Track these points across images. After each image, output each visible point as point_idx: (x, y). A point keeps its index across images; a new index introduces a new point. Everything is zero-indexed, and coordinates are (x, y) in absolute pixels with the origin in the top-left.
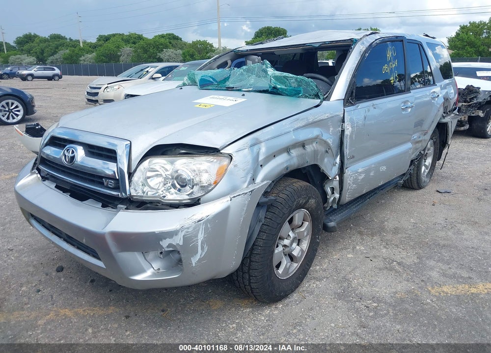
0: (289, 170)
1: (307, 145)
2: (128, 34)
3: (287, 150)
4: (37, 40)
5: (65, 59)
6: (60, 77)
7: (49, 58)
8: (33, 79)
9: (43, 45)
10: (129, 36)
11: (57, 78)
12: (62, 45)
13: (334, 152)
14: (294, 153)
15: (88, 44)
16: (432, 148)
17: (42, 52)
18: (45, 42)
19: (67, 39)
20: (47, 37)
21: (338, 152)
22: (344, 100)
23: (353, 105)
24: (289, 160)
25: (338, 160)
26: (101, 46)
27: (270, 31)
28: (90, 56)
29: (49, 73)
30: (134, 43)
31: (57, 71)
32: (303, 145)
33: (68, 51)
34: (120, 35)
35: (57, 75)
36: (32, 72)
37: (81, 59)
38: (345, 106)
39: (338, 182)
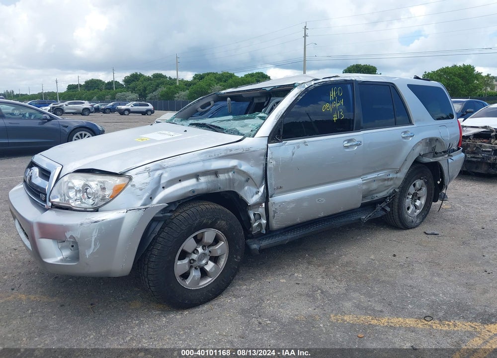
0: (195, 194)
1: (221, 174)
2: (221, 73)
3: (197, 176)
4: (142, 79)
5: (162, 96)
6: (152, 112)
7: (149, 95)
8: (129, 113)
9: (146, 83)
10: (222, 75)
11: (149, 113)
12: (162, 83)
13: (258, 183)
14: (202, 179)
15: (184, 82)
16: (424, 189)
17: (145, 89)
18: (148, 81)
19: (167, 77)
20: (150, 76)
21: (262, 182)
22: (268, 137)
23: (278, 141)
24: (197, 185)
25: (262, 189)
26: (195, 84)
27: (359, 69)
28: (183, 93)
29: (144, 108)
30: (225, 81)
31: (151, 107)
32: (216, 173)
33: (165, 89)
34: (214, 73)
35: (150, 110)
36: (129, 107)
37: (176, 96)
38: (269, 142)
39: (264, 209)
